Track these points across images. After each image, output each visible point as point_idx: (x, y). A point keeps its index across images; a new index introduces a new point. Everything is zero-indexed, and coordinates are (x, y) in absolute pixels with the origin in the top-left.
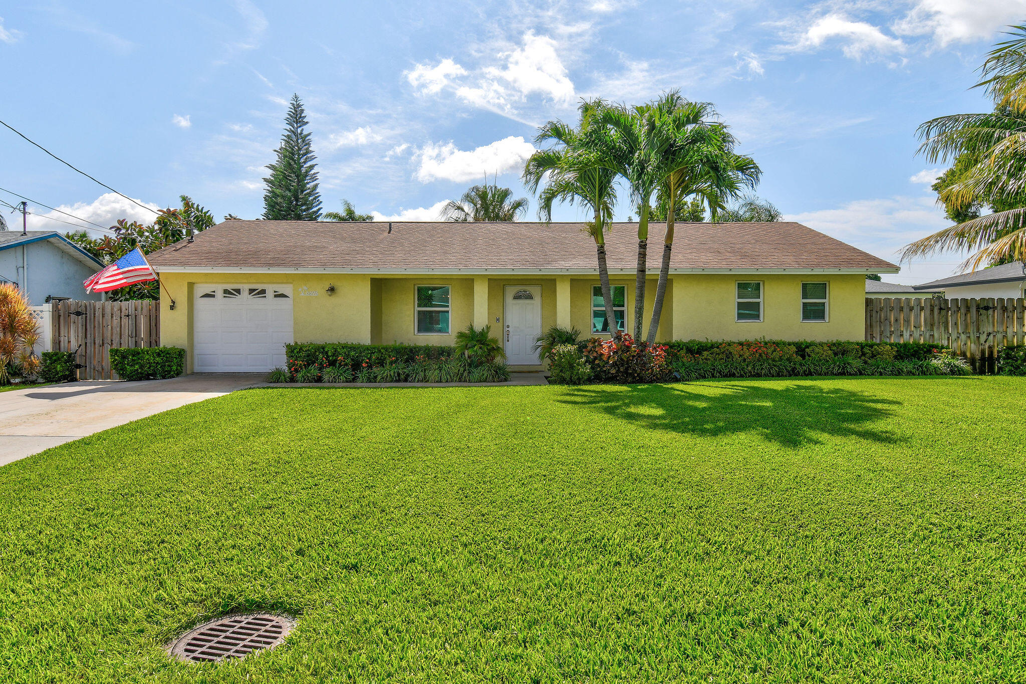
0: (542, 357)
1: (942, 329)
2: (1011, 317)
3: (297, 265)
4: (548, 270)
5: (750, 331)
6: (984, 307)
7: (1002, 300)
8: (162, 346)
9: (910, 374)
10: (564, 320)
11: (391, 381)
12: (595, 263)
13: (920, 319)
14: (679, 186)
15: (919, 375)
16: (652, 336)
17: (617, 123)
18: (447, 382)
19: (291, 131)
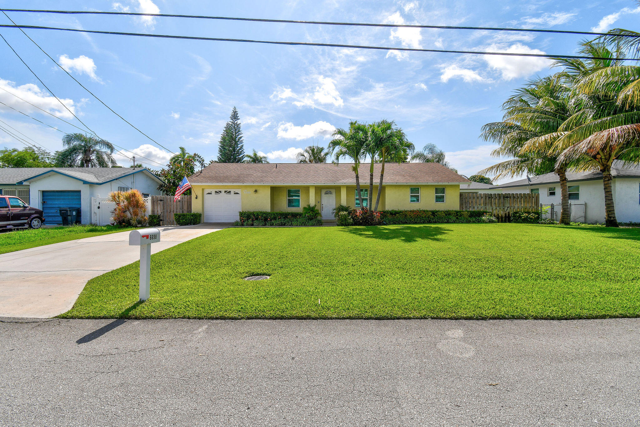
0: (335, 216)
1: (490, 205)
2: (517, 201)
3: (243, 182)
4: (337, 184)
5: (415, 206)
6: (506, 197)
7: (513, 194)
8: (193, 212)
9: (474, 222)
10: (344, 202)
11: (279, 226)
12: (355, 180)
13: (481, 201)
14: (386, 152)
15: (477, 222)
16: (376, 208)
17: (362, 130)
18: (300, 225)
19: (232, 122)
